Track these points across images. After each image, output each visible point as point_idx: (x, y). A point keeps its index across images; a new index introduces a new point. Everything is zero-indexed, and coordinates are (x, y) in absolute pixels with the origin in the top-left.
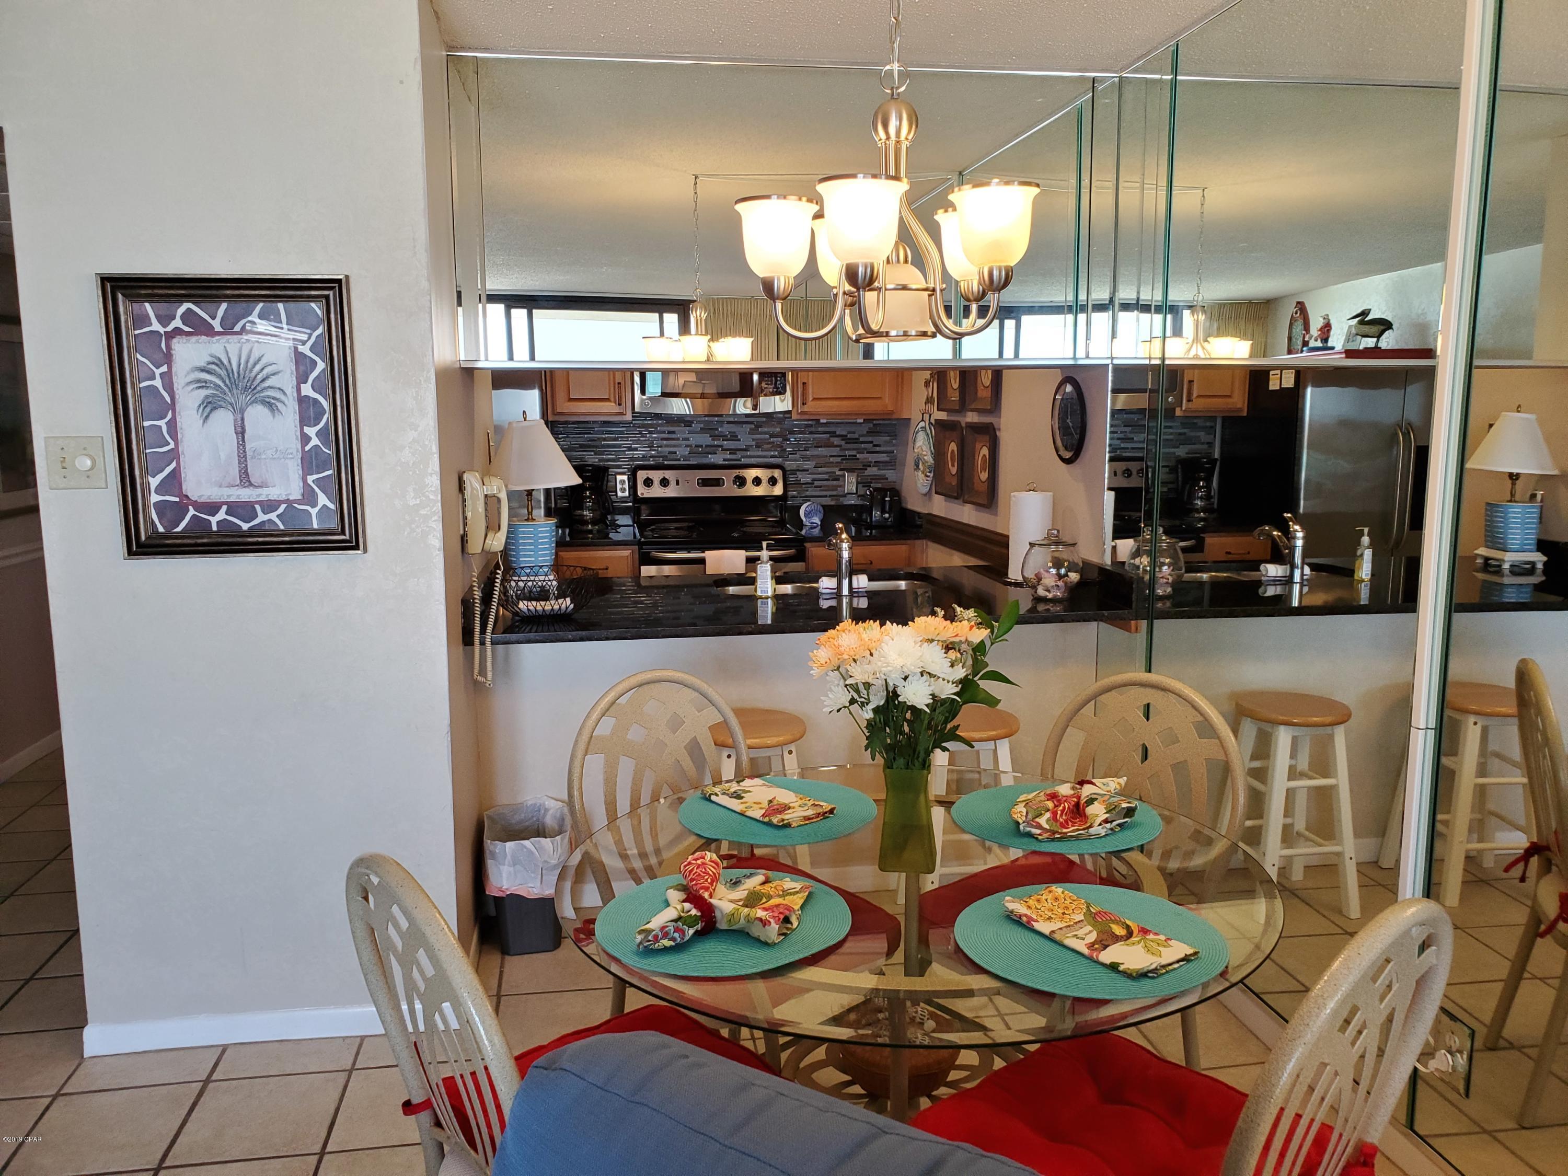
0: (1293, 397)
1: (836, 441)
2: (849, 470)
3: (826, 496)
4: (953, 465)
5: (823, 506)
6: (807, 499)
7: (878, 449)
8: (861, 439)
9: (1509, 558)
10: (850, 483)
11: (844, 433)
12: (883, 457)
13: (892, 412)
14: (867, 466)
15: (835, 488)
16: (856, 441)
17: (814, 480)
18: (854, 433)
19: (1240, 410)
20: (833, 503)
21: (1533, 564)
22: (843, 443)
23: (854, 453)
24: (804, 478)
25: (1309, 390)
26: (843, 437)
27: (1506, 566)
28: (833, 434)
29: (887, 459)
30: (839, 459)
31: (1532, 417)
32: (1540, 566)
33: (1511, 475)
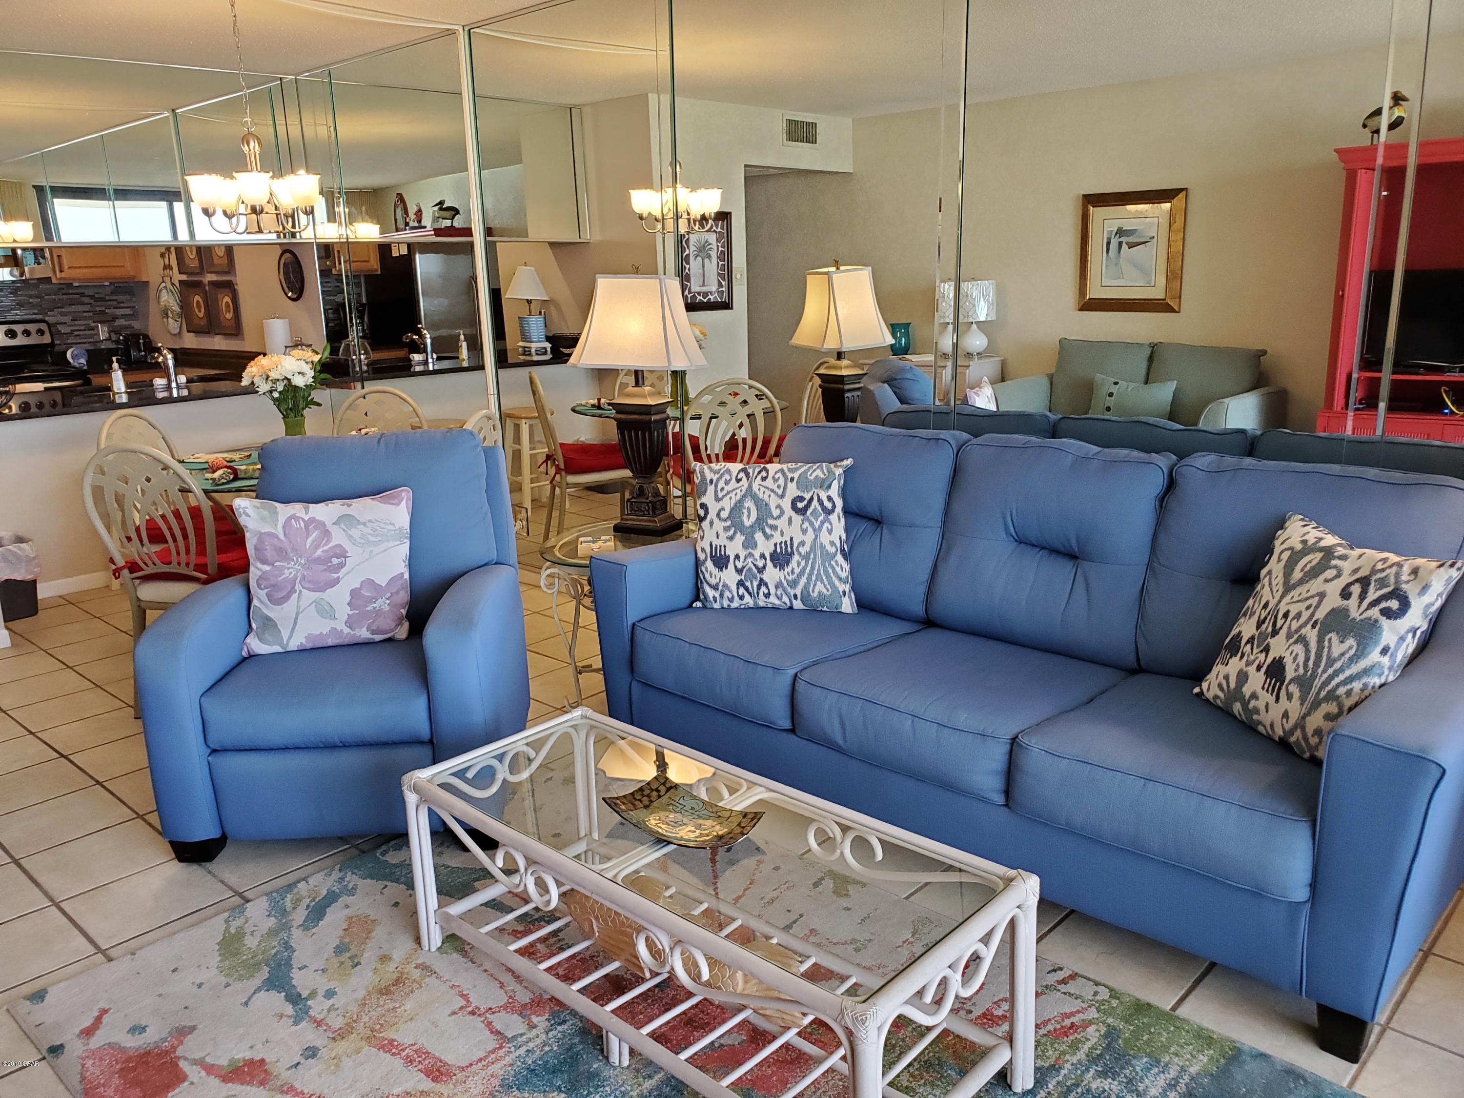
0: (407, 261)
1: (86, 300)
2: (101, 322)
3: (85, 343)
4: (200, 311)
5: (87, 351)
6: (71, 345)
7: (122, 305)
8: (107, 298)
9: (534, 346)
10: (103, 332)
11: (92, 294)
12: (128, 311)
13: (134, 277)
14: (115, 318)
15: (91, 336)
16: (103, 299)
17: (73, 331)
18: (100, 293)
19: (377, 270)
20: (92, 348)
21: (545, 348)
22: (92, 301)
23: (103, 309)
24: (63, 329)
25: (417, 256)
26: (92, 297)
27: (533, 350)
28: (83, 295)
29: (131, 313)
30: (91, 314)
31: (533, 269)
32: (549, 350)
33: (527, 300)
